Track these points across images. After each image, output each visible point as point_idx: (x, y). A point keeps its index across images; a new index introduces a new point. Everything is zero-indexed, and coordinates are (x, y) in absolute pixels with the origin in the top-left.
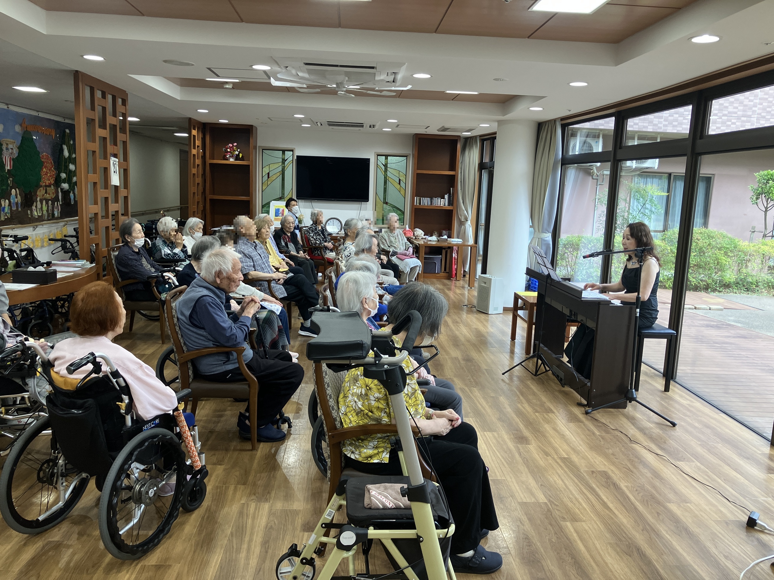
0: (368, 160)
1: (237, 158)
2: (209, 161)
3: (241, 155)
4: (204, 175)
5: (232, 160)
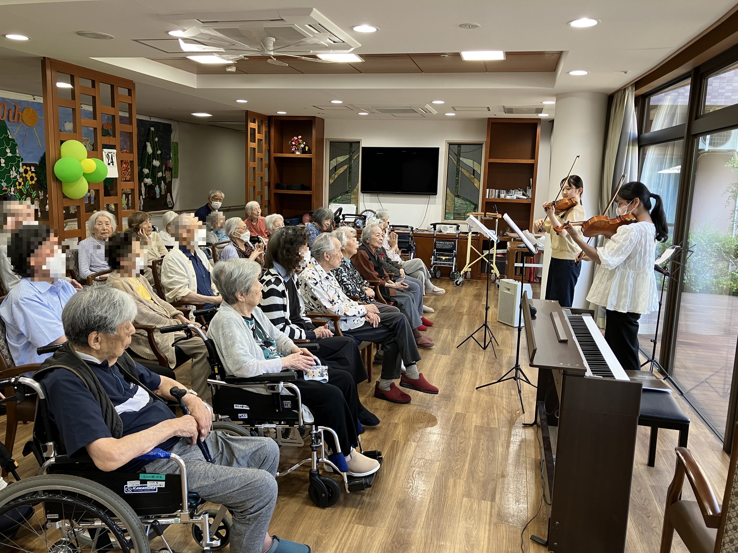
0: (437, 150)
1: (303, 151)
2: (274, 155)
3: (307, 148)
4: (269, 169)
5: (297, 153)
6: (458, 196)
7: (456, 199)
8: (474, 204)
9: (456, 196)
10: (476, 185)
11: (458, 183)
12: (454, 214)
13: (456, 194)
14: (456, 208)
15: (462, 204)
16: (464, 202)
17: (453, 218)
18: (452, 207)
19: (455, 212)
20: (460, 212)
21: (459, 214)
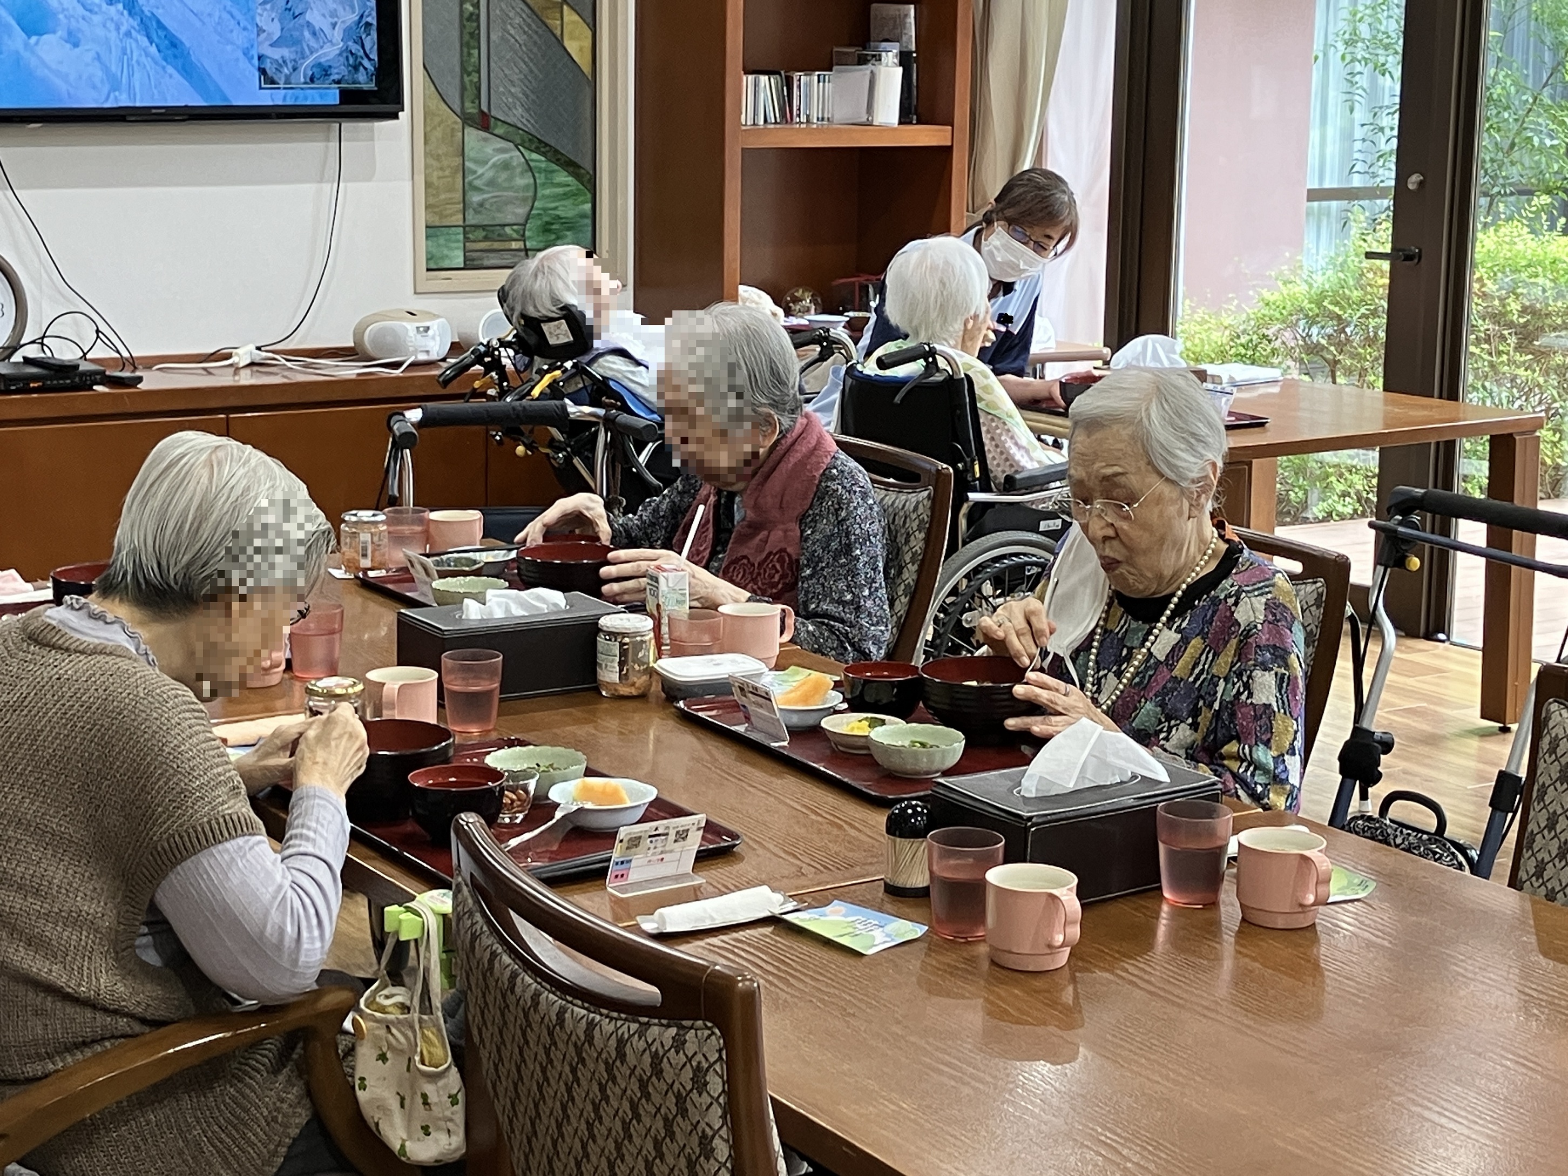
6: (484, 122)
7: (473, 136)
8: (570, 166)
9: (467, 120)
10: (571, 46)
11: (475, 36)
12: (467, 229)
13: (471, 109)
14: (476, 198)
15: (506, 166)
16: (515, 156)
17: (460, 262)
18: (451, 190)
19: (472, 219)
20: (500, 218)
21: (492, 232)
